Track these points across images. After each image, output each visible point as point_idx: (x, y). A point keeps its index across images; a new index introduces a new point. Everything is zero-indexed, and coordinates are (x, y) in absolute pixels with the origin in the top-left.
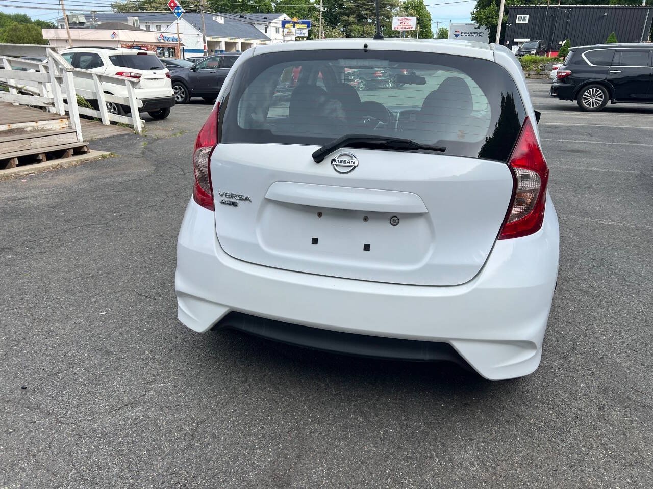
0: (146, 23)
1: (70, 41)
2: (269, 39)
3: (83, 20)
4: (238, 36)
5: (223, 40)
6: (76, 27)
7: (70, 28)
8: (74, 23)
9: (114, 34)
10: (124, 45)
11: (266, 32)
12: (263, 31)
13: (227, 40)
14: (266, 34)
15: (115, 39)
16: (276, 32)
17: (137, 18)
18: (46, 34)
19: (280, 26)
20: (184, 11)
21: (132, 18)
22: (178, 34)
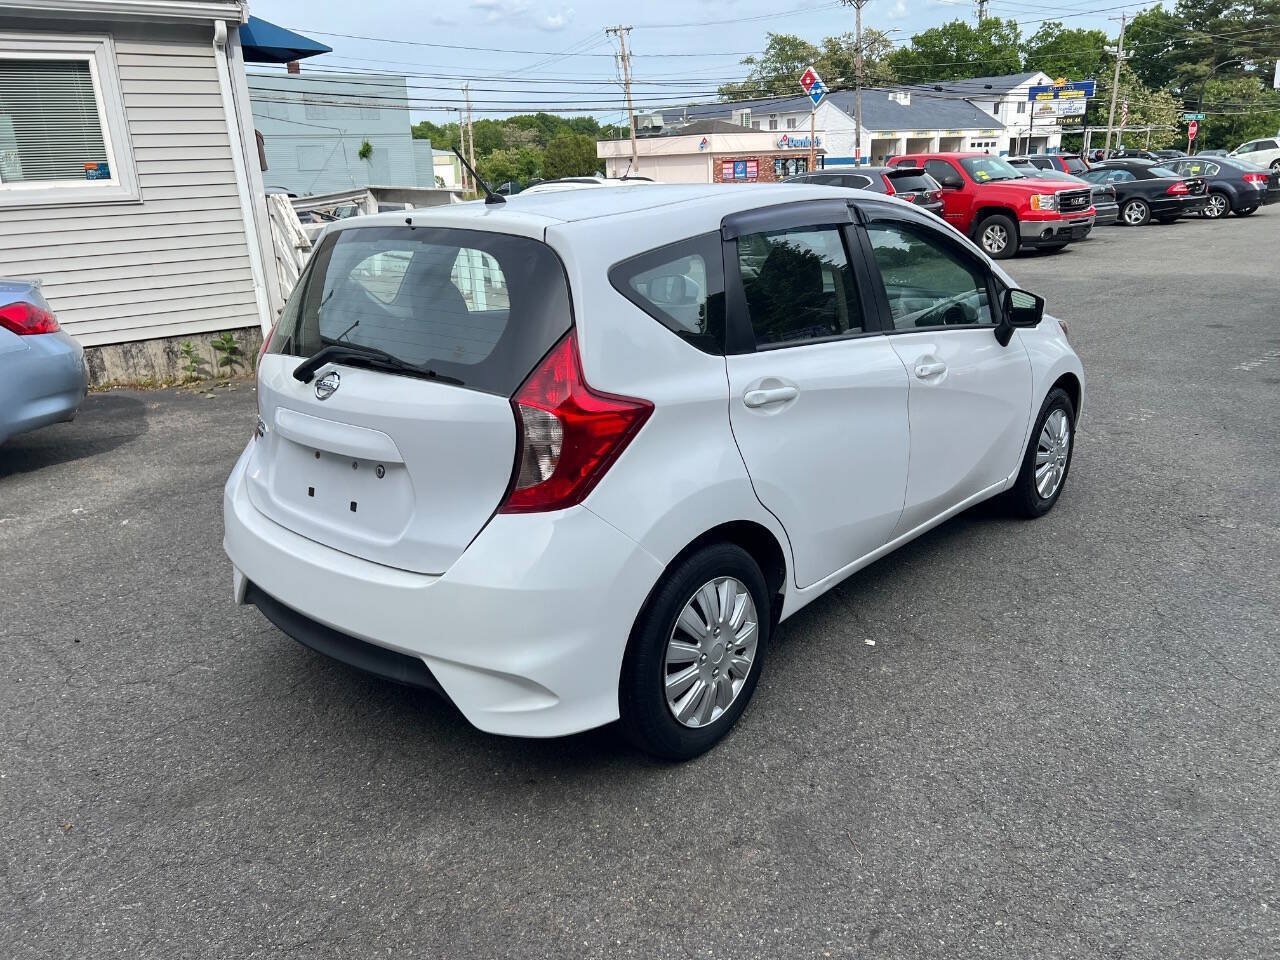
0: (771, 116)
1: (635, 160)
2: (1001, 126)
3: (658, 121)
4: (936, 128)
5: (904, 136)
6: (647, 134)
7: (637, 137)
8: (646, 129)
9: (704, 142)
10: (719, 159)
11: (996, 112)
12: (990, 112)
13: (911, 135)
14: (996, 117)
15: (704, 151)
16: (1018, 112)
17: (748, 111)
18: (604, 150)
19: (1026, 99)
20: (827, 90)
21: (740, 111)
22: (813, 131)
